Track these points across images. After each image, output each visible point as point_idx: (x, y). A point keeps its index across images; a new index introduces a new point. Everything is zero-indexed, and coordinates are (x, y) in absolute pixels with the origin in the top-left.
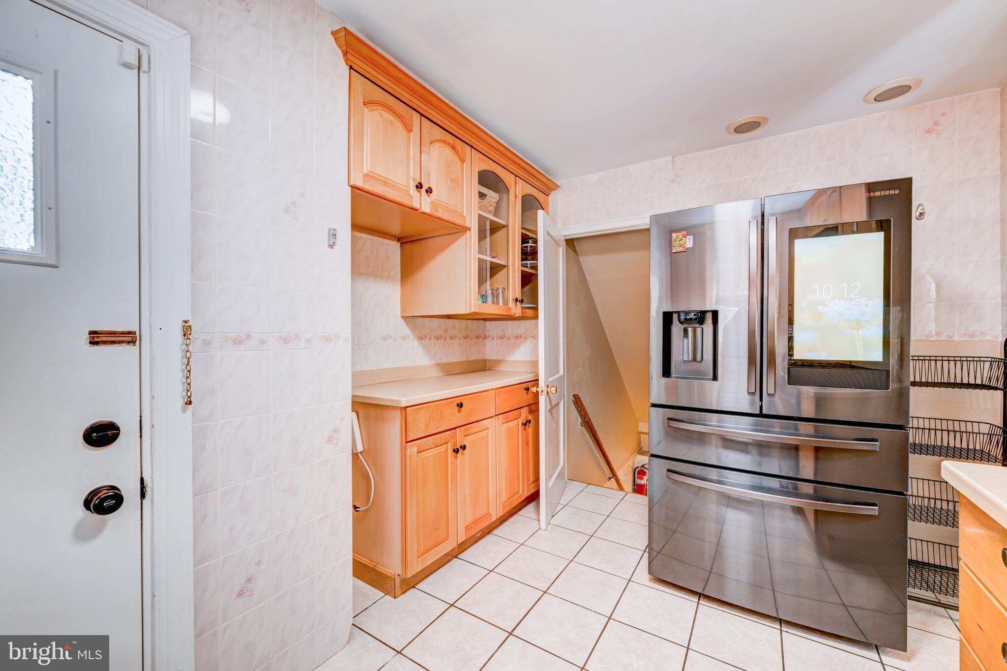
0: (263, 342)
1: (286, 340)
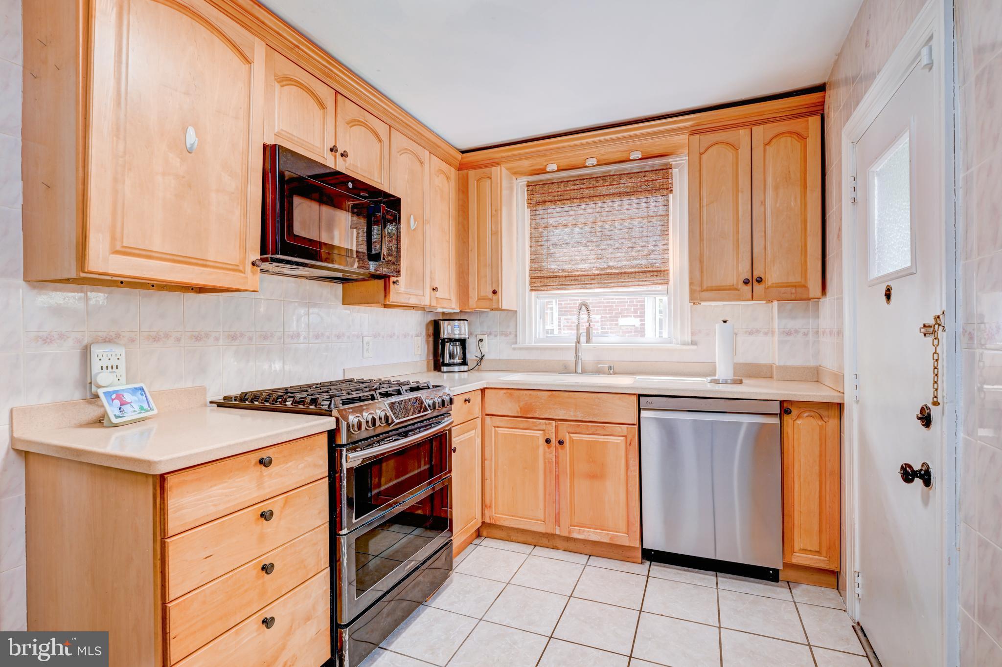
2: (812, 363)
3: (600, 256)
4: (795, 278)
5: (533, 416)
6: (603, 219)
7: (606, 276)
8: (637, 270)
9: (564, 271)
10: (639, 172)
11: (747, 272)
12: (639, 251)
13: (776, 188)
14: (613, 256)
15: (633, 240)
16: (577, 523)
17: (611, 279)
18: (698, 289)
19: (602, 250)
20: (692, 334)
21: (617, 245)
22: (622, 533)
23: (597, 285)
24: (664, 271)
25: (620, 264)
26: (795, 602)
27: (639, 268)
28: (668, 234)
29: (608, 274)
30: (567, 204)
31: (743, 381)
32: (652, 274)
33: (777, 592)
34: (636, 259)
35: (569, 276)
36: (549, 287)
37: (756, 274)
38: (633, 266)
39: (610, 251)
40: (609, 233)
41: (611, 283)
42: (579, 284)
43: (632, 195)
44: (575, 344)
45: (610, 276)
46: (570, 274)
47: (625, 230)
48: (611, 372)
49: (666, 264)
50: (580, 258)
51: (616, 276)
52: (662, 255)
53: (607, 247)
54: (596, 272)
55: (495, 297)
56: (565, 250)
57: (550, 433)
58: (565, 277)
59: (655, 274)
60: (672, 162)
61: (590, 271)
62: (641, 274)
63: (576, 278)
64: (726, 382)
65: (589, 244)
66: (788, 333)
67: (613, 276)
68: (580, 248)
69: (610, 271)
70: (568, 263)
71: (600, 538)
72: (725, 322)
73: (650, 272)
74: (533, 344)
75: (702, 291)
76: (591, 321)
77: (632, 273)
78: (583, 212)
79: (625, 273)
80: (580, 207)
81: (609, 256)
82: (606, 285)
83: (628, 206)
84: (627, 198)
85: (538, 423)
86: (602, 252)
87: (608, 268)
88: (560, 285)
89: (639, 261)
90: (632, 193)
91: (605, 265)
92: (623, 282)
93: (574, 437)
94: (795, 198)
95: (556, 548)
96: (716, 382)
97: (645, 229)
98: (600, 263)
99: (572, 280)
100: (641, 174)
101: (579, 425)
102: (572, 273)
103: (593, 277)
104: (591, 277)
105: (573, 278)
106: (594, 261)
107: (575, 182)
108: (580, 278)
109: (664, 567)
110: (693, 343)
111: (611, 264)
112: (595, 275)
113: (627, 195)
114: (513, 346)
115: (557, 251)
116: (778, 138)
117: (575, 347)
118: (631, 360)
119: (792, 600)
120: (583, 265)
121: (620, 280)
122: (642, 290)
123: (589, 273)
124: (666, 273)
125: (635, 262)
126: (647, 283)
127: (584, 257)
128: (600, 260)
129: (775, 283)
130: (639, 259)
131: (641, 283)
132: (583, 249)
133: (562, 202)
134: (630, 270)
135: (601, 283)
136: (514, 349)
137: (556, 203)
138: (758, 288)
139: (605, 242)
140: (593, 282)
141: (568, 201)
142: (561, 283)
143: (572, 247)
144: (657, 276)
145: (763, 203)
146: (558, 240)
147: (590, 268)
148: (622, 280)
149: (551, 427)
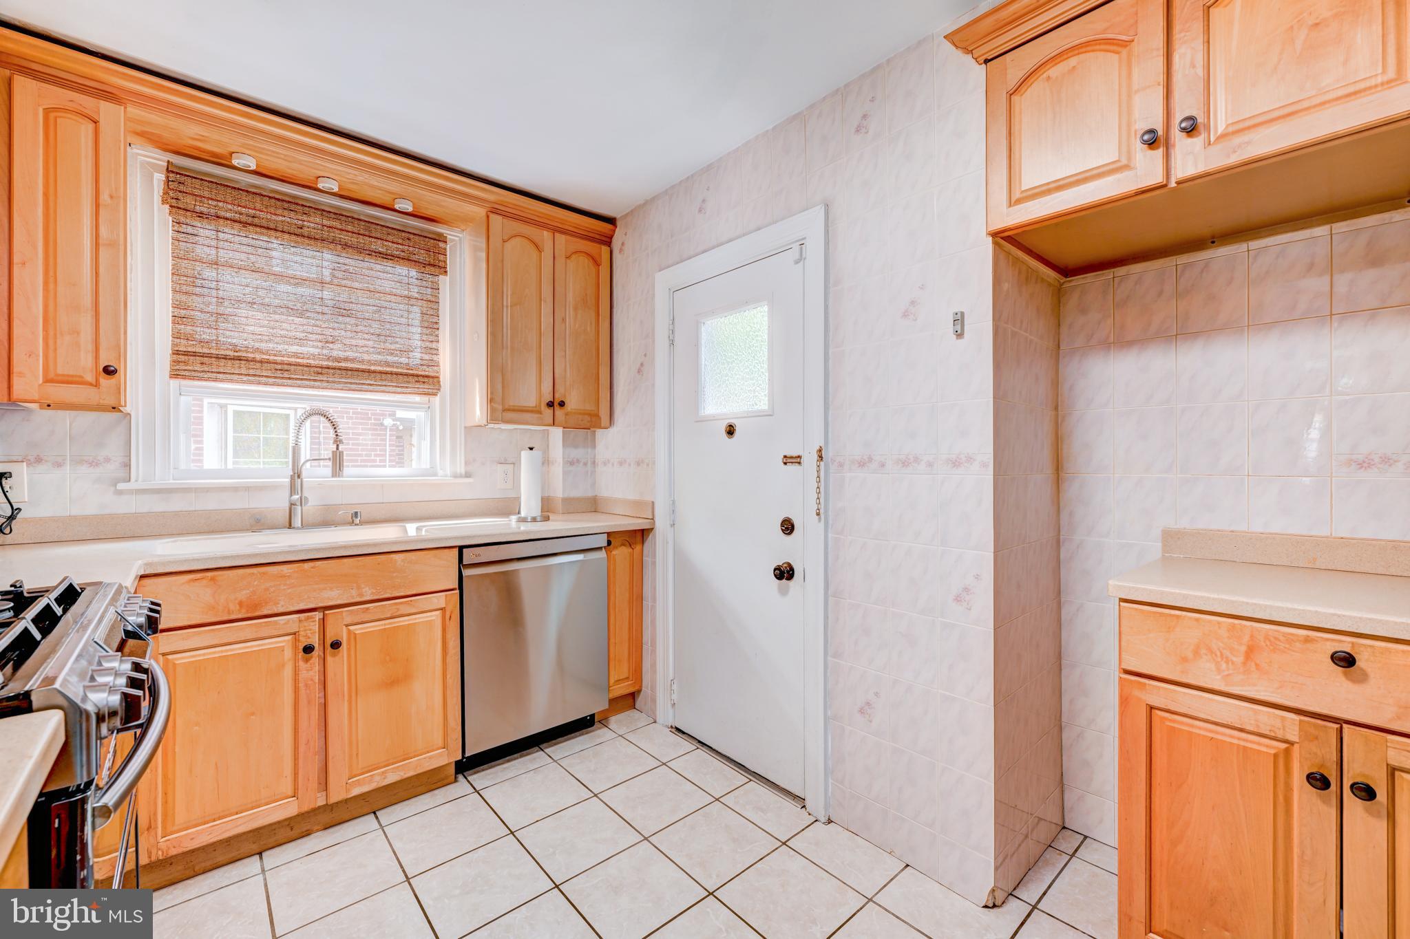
0: (883, 465)
1: (905, 464)
2: (590, 494)
3: (330, 339)
4: (589, 407)
5: (270, 612)
6: (336, 281)
7: (344, 372)
8: (395, 370)
9: (258, 350)
10: (400, 230)
11: (549, 393)
12: (397, 343)
13: (576, 309)
14: (354, 342)
15: (388, 326)
16: (362, 768)
17: (352, 376)
18: (500, 407)
19: (334, 329)
20: (466, 463)
21: (360, 328)
22: (438, 749)
23: (325, 384)
24: (433, 377)
25: (366, 357)
26: (621, 736)
27: (397, 367)
28: (438, 329)
29: (347, 370)
30: (267, 235)
31: (550, 518)
32: (416, 379)
33: (598, 735)
34: (392, 354)
35: (268, 362)
36: (221, 376)
37: (558, 397)
38: (387, 364)
39: (349, 334)
40: (347, 306)
41: (351, 383)
42: (290, 378)
43: (391, 259)
44: (288, 480)
45: (350, 373)
46: (272, 358)
47: (375, 308)
48: (357, 521)
49: (436, 368)
50: (291, 334)
51: (360, 373)
52: (431, 356)
53: (343, 326)
54: (325, 363)
55: (105, 381)
56: (259, 315)
57: (310, 635)
58: (261, 362)
59: (421, 379)
60: (448, 234)
61: (314, 359)
62: (400, 377)
63: (286, 367)
64: (534, 520)
65: (309, 314)
66: (572, 463)
67: (356, 373)
68: (292, 318)
69: (350, 365)
70: (267, 338)
71: (402, 774)
72: (531, 449)
73: (413, 375)
74: (172, 481)
75: (504, 410)
76: (341, 441)
77: (386, 373)
78: (298, 258)
79: (374, 372)
80: (292, 249)
81: (347, 342)
82: (340, 386)
83: (379, 273)
84: (380, 261)
85: (283, 622)
86: (336, 333)
87: (346, 359)
88: (249, 375)
89: (397, 358)
90: (390, 257)
91: (342, 354)
92: (371, 385)
93: (356, 629)
94: (591, 324)
95: (307, 834)
96: (524, 520)
97: (405, 314)
98: (331, 349)
99: (276, 370)
100: (403, 234)
101: (368, 609)
102: (276, 358)
103: (320, 370)
104: (316, 369)
105: (279, 367)
106: (320, 344)
107: (286, 205)
108: (292, 368)
109: (483, 770)
110: (468, 475)
111: (350, 354)
112: (322, 368)
113: (383, 258)
114: (121, 486)
115: (242, 312)
116: (577, 255)
117: (288, 485)
118: (381, 501)
119: (615, 735)
120: (298, 347)
121: (368, 382)
122: (392, 399)
123: (312, 362)
124: (436, 380)
125: (390, 358)
126: (409, 390)
127: (302, 335)
128: (331, 346)
129: (575, 409)
130: (397, 356)
131: (399, 390)
132: (297, 320)
133: (258, 229)
134: (385, 369)
135: (334, 382)
136: (120, 493)
137: (244, 226)
138: (559, 412)
139: (341, 318)
140: (320, 377)
141: (272, 232)
142: (251, 372)
143: (275, 313)
144: (424, 382)
145: (564, 320)
146: (244, 295)
147: (314, 355)
148: (372, 382)
149: (312, 624)
